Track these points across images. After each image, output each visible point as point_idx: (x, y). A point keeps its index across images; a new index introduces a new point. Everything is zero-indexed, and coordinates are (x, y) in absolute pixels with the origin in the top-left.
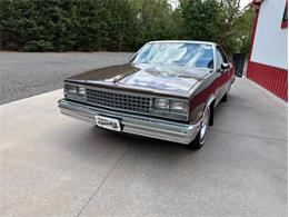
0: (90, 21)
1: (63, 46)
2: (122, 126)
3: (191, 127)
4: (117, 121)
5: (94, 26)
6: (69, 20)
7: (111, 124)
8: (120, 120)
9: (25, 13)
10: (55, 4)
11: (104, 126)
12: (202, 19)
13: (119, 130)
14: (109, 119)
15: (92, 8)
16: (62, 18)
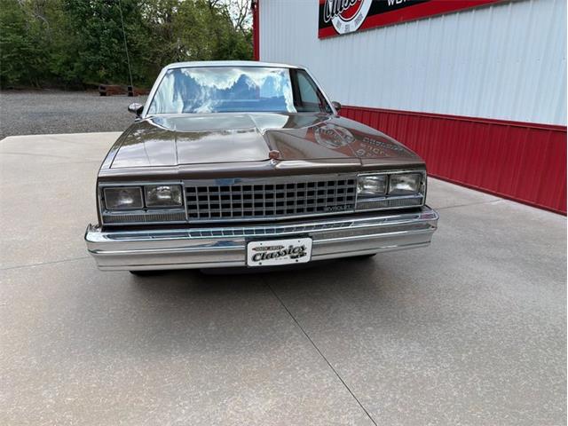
2: (314, 248)
4: (307, 242)
11: (266, 263)
13: (306, 259)
14: (286, 243)
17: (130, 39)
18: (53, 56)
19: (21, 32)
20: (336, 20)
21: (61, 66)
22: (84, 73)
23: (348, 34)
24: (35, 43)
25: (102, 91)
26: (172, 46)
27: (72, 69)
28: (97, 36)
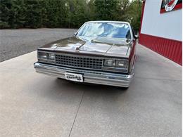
0: (34, 8)
2: (84, 78)
3: (129, 77)
4: (81, 76)
5: (37, 11)
6: (19, 7)
7: (76, 77)
8: (83, 74)
11: (71, 79)
12: (107, 7)
13: (82, 81)
14: (75, 75)
16: (14, 5)
20: (166, 6)
23: (169, 11)
26: (124, 16)
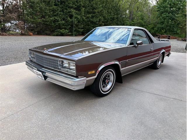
1: (75, 33)
9: (55, 14)
10: (72, 7)
15: (94, 9)
17: (176, 20)
18: (149, 26)
19: (142, 19)
21: (150, 29)
22: (157, 31)
24: (145, 22)
25: (159, 37)
27: (153, 30)
28: (164, 19)
